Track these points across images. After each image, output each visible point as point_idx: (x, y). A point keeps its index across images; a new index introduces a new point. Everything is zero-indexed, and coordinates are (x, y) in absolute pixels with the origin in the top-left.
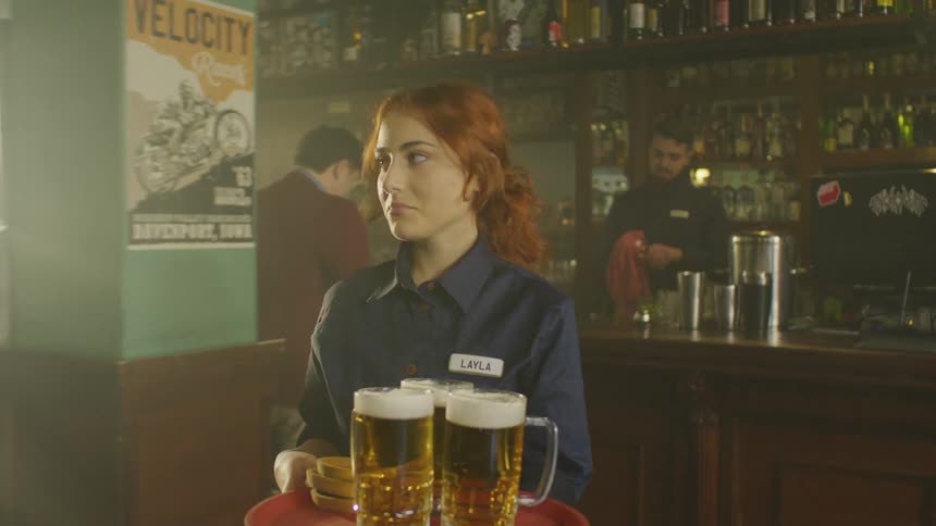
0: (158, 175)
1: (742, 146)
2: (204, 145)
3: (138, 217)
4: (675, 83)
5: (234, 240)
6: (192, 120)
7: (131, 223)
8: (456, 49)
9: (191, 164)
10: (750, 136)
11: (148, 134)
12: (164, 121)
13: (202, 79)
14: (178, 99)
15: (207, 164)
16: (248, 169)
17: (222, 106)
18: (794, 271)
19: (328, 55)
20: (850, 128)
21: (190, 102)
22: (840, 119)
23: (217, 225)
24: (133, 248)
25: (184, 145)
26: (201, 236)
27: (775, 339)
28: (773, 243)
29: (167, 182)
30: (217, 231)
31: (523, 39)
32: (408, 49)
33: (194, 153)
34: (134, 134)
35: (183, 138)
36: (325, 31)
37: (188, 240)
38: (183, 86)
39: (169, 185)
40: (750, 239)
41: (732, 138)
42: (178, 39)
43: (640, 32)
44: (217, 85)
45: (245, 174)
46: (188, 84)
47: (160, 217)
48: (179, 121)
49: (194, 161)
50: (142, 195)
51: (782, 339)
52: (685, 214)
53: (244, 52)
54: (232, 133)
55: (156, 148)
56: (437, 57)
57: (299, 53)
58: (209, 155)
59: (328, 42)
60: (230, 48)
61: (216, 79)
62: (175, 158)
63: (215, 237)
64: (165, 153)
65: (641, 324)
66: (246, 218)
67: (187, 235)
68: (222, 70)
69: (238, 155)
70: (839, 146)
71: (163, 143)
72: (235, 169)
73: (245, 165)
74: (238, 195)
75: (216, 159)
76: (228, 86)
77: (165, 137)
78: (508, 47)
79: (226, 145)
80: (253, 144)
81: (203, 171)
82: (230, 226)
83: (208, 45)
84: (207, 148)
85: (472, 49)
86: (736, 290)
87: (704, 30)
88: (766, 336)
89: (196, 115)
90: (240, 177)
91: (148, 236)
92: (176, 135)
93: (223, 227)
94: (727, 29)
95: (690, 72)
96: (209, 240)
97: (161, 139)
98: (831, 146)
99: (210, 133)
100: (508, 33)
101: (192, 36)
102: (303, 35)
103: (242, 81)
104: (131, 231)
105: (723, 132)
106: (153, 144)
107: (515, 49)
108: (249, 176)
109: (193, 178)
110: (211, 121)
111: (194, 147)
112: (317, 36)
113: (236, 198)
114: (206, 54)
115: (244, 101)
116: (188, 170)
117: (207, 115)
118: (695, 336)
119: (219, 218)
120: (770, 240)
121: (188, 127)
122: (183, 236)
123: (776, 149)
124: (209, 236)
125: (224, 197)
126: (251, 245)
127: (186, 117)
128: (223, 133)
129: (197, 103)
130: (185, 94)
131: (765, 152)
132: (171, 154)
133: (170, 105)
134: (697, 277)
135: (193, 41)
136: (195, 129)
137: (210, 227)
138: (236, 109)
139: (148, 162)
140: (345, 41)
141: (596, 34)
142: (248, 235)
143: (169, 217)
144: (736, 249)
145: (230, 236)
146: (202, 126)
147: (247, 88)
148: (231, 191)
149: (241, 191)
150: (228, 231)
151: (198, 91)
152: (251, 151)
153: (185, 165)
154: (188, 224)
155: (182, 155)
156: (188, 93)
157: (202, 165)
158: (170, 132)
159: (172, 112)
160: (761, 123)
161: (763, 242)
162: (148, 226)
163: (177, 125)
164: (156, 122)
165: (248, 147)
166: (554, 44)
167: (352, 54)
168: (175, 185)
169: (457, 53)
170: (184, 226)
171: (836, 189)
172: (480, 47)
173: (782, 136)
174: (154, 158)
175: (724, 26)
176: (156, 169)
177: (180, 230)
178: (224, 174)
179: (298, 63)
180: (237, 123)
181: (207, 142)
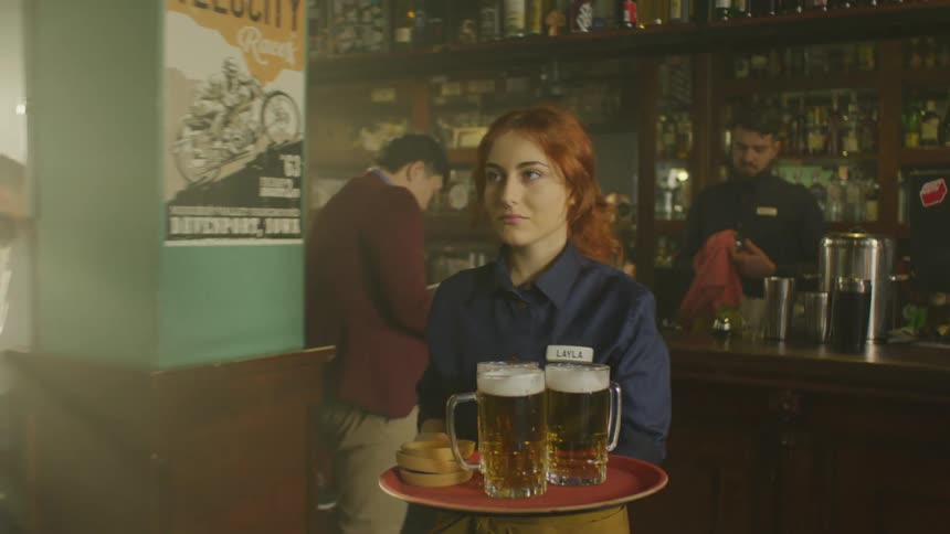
0: (199, 163)
1: (815, 141)
2: (250, 130)
3: (175, 210)
4: (743, 73)
5: (281, 236)
6: (236, 102)
7: (169, 215)
8: (520, 31)
9: (235, 151)
10: (824, 130)
11: (189, 116)
12: (206, 102)
13: (248, 56)
14: (221, 78)
15: (253, 151)
16: (297, 158)
17: (269, 88)
18: (894, 278)
19: (378, 37)
20: (935, 122)
21: (235, 81)
22: (923, 113)
23: (263, 219)
24: (170, 244)
25: (227, 130)
26: (246, 231)
27: (871, 354)
28: (871, 247)
29: (210, 170)
30: (262, 226)
31: (595, 20)
32: (467, 31)
33: (237, 139)
34: (173, 115)
35: (226, 123)
36: (377, 10)
37: (231, 235)
38: (227, 64)
39: (210, 175)
40: (845, 242)
41: (804, 132)
42: (223, 11)
43: (726, 12)
44: (265, 63)
45: (293, 163)
46: (231, 61)
47: (200, 210)
48: (222, 102)
49: (238, 148)
50: (181, 186)
51: (879, 354)
52: (773, 212)
53: (294, 28)
54: (281, 117)
55: (197, 133)
56: (497, 38)
57: (348, 34)
58: (254, 141)
59: (379, 23)
60: (278, 24)
61: (263, 57)
62: (218, 144)
63: (260, 232)
64: (206, 138)
65: (721, 333)
66: (293, 212)
67: (229, 229)
68: (270, 47)
69: (286, 141)
70: (922, 142)
71: (204, 126)
72: (282, 157)
73: (294, 154)
74: (286, 187)
75: (262, 146)
76: (277, 64)
77: (208, 120)
78: (577, 27)
79: (273, 130)
80: (302, 130)
81: (249, 160)
82: (277, 221)
83: (255, 19)
84: (253, 133)
85: (537, 30)
86: (830, 298)
87: (799, 9)
88: (862, 350)
89: (241, 96)
90: (288, 166)
91: (187, 231)
92: (219, 119)
93: (268, 221)
94: (825, 9)
95: (759, 61)
96: (254, 236)
97: (202, 122)
98: (912, 141)
99: (256, 117)
100: (577, 12)
101: (238, 9)
102: (352, 15)
103: (291, 60)
104: (168, 226)
105: (795, 125)
106: (194, 128)
107: (585, 30)
108: (298, 165)
109: (237, 166)
110: (258, 103)
111: (238, 132)
112: (367, 17)
113: (283, 190)
114: (252, 29)
115: (293, 82)
116: (233, 157)
117: (253, 96)
118: (782, 349)
119: (265, 212)
120: (868, 243)
121: (231, 109)
122: (225, 232)
123: (852, 144)
124: (255, 231)
125: (271, 188)
126: (299, 242)
127: (231, 99)
128: (270, 117)
129: (243, 84)
130: (230, 74)
131: (840, 147)
132: (214, 140)
133: (213, 85)
134: (786, 283)
135: (238, 14)
136: (240, 112)
137: (255, 221)
138: (283, 91)
139: (188, 148)
140: (397, 21)
141: (677, 14)
142: (296, 230)
143: (210, 209)
144: (828, 251)
145: (277, 231)
146: (247, 109)
147: (297, 69)
148: (279, 181)
149: (289, 182)
150: (274, 226)
151: (244, 71)
152: (301, 137)
153: (229, 152)
154: (231, 217)
155: (225, 141)
156: (232, 71)
157: (247, 152)
158: (212, 115)
159: (215, 94)
160: (836, 116)
161: (859, 245)
162: (187, 219)
163: (219, 107)
164: (196, 104)
165: (297, 134)
166: (629, 25)
167: (405, 35)
168: (218, 173)
169: (521, 35)
170: (226, 220)
171: (941, 186)
172: (545, 28)
173: (859, 131)
174: (195, 144)
175: (822, 6)
176: (197, 157)
177: (221, 225)
178: (270, 163)
179: (346, 45)
180: (285, 106)
181: (253, 127)
